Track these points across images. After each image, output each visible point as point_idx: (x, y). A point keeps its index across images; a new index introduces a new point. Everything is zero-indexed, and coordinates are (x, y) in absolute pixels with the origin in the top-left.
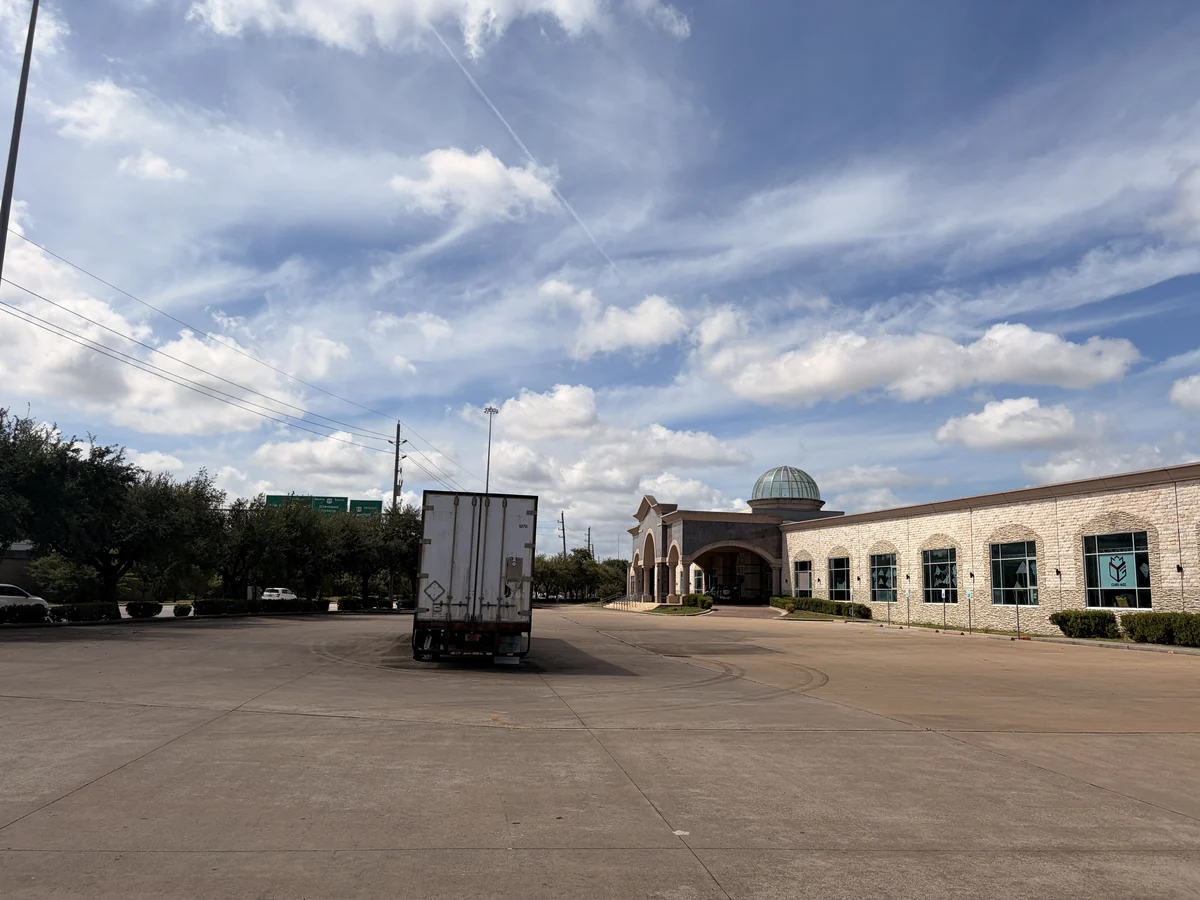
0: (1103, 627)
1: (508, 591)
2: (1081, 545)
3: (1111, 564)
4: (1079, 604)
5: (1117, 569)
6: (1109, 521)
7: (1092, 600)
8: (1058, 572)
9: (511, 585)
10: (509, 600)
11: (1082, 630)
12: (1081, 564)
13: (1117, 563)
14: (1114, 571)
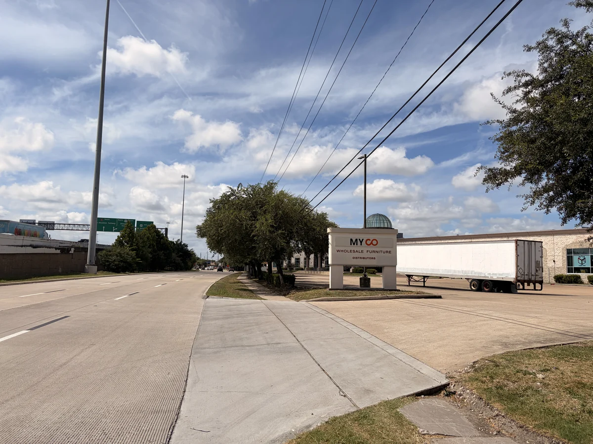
0: (577, 280)
1: (537, 270)
2: (565, 252)
3: (579, 258)
4: (564, 272)
5: (582, 260)
6: (579, 244)
7: (569, 270)
8: (554, 261)
9: (538, 269)
10: (537, 274)
11: (569, 281)
12: (565, 258)
13: (582, 258)
14: (580, 261)
